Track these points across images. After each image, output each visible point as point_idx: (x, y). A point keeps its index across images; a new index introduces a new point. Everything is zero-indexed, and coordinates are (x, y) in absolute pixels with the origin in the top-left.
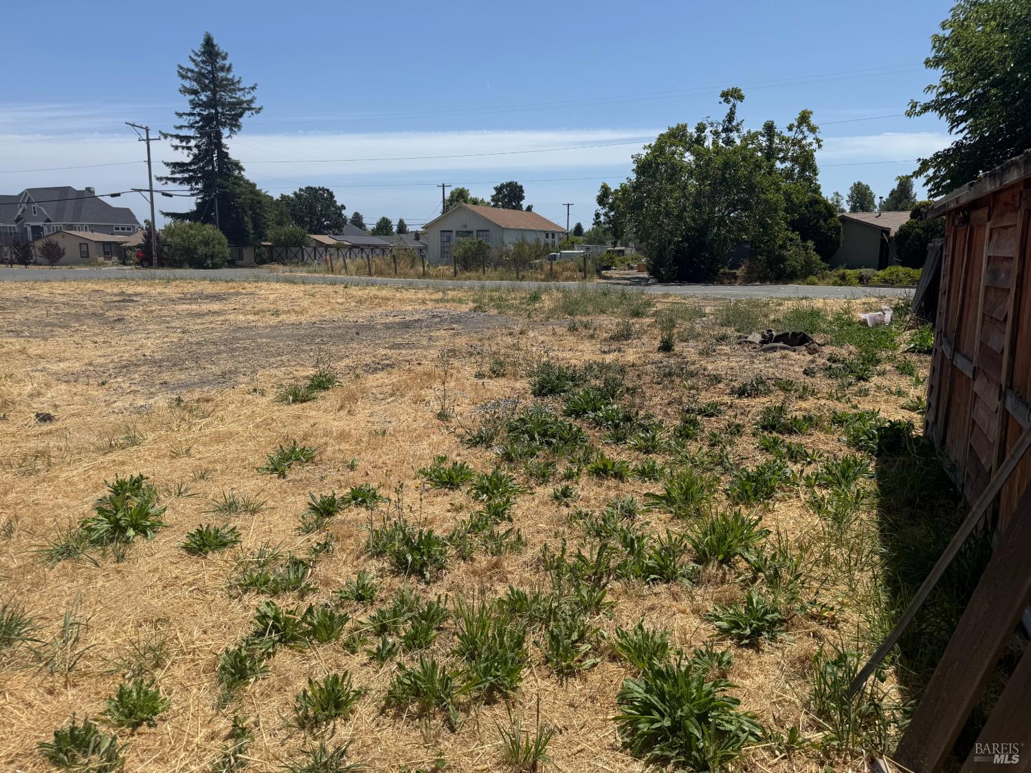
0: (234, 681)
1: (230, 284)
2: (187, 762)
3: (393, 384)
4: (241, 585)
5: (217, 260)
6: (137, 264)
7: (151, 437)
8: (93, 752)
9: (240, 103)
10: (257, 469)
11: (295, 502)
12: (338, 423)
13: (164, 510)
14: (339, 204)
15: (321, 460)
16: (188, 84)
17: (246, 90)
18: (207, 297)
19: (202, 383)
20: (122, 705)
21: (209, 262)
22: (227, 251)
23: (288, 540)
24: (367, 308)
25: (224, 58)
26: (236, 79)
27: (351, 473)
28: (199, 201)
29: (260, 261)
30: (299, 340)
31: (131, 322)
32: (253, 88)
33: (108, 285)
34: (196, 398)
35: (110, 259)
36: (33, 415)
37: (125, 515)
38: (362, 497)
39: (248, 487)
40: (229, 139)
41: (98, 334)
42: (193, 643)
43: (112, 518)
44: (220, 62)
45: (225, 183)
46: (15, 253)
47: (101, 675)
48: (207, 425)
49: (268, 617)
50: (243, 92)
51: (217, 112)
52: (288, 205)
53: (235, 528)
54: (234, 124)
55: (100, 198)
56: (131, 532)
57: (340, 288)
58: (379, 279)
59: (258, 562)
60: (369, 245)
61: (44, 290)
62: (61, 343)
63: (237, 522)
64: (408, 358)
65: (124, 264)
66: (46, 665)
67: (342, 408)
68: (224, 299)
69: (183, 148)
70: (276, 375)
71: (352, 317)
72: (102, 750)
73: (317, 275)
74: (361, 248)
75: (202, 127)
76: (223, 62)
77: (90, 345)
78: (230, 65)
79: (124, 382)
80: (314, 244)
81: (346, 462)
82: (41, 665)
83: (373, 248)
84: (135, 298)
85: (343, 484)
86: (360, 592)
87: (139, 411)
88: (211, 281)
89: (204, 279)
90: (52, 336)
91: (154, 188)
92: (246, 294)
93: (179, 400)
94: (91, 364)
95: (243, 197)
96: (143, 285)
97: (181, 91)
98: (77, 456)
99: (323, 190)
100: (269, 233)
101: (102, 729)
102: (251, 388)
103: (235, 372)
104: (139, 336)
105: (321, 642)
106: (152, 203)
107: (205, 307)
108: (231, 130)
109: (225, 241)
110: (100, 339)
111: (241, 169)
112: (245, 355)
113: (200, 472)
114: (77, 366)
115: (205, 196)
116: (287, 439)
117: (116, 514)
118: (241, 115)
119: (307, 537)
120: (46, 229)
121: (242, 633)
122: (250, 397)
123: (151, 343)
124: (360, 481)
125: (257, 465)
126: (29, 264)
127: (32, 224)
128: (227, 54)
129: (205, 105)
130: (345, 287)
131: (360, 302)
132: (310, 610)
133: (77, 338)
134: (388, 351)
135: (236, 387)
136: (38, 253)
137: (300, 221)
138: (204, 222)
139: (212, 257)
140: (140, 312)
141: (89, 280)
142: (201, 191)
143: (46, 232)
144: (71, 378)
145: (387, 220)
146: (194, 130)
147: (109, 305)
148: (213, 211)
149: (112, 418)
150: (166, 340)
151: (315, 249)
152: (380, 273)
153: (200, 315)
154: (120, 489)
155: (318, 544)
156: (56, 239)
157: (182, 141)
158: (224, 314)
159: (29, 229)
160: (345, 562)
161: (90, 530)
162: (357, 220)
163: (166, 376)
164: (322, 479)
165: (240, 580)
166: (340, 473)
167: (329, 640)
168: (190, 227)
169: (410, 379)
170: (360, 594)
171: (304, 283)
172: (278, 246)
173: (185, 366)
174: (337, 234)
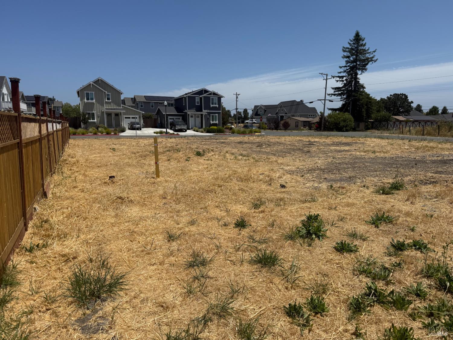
0: (356, 311)
1: (353, 139)
2: (336, 337)
3: (437, 192)
4: (359, 271)
5: (348, 128)
6: (315, 129)
7: (320, 200)
8: (301, 317)
9: (368, 59)
10: (366, 221)
11: (383, 240)
12: (406, 207)
13: (327, 230)
14: (410, 101)
15: (396, 223)
16: (345, 54)
17: (371, 53)
18: (343, 144)
19: (341, 180)
20: (312, 303)
21: (344, 129)
22: (353, 124)
23: (380, 256)
24: (421, 152)
25: (363, 40)
26: (367, 49)
27: (412, 233)
28: (344, 103)
29: (367, 129)
30: (385, 165)
31: (313, 153)
32: (374, 52)
33: (305, 138)
34: (338, 186)
35: (305, 127)
36: (279, 185)
37: (312, 229)
38: (419, 246)
39: (362, 228)
40: (361, 75)
41: (301, 157)
42: (338, 288)
43: (308, 229)
44: (361, 42)
45: (356, 95)
46: (274, 126)
47: (304, 289)
48: (343, 198)
49: (372, 288)
50: (369, 54)
51: (357, 64)
52: (383, 103)
53: (356, 245)
54: (363, 68)
55: (305, 104)
56: (314, 236)
57: (406, 142)
58: (429, 137)
59: (367, 263)
60: (424, 120)
61: (283, 139)
62: (287, 159)
63: (356, 243)
64: (446, 179)
65: (310, 129)
66: (285, 278)
67: (408, 200)
68: (350, 145)
69: (340, 81)
70: (373, 180)
71: (413, 156)
72: (304, 318)
73: (394, 135)
74: (419, 122)
75: (349, 71)
76: (362, 42)
77: (298, 161)
78: (365, 43)
79: (310, 176)
80: (394, 121)
81: (409, 227)
82: (284, 277)
83: (426, 122)
84: (314, 143)
85: (408, 237)
86: (418, 292)
87: (316, 188)
88: (345, 137)
89: (342, 136)
90: (285, 156)
91: (326, 99)
92: (360, 143)
93: (332, 186)
94: (298, 168)
95: (363, 100)
96: (317, 138)
97: (342, 57)
98: (294, 202)
99: (403, 94)
100: (373, 116)
101: (304, 310)
102: (362, 185)
103: (355, 177)
104: (316, 158)
105: (398, 309)
106: (325, 105)
107: (343, 148)
108: (362, 71)
109: (353, 119)
110: (301, 159)
111: (364, 88)
112: (360, 170)
113: (341, 218)
114: (294, 168)
115: (346, 101)
116: (380, 210)
117: (309, 227)
118: (367, 64)
119: (389, 258)
120: (285, 116)
121: (358, 292)
122: (361, 189)
123: (320, 162)
124: (418, 238)
125: (366, 220)
126: (278, 130)
127: (281, 115)
128: (364, 39)
129: (352, 62)
130: (409, 141)
131: (418, 148)
132: (392, 292)
133: (293, 157)
134: (434, 175)
135: (356, 184)
136: (281, 125)
137: (388, 109)
138: (345, 112)
139: (346, 126)
140: (316, 149)
141: (297, 136)
142: (345, 99)
143: (285, 118)
144: (291, 172)
145: (436, 107)
146: (345, 73)
147: (305, 146)
148: (350, 107)
149: (305, 190)
150: (326, 161)
151: (394, 122)
152: (429, 134)
153: (340, 151)
154: (310, 218)
155: (396, 263)
156: (288, 120)
157: (340, 78)
158: (351, 152)
159: (280, 117)
160: (409, 275)
161: (299, 231)
162: (419, 108)
163: (326, 176)
164: (396, 232)
165: (358, 268)
166: (406, 231)
167: (401, 309)
168: (338, 114)
169: (448, 190)
170: (418, 293)
171: (387, 139)
172: (376, 121)
173: (334, 173)
174: (407, 115)
